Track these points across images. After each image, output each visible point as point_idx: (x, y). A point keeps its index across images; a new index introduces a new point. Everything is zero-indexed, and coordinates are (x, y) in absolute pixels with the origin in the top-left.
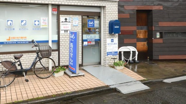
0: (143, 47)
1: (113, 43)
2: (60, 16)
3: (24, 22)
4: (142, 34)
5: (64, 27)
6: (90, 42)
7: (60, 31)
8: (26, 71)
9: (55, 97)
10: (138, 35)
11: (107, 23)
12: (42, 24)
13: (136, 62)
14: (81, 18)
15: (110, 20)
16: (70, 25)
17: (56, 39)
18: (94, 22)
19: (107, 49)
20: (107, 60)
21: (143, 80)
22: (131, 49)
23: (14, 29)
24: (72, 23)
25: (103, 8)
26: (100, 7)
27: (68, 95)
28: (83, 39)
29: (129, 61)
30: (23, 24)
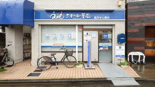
0: (151, 53)
1: (121, 49)
2: (84, 31)
3: (62, 35)
4: (150, 44)
5: (86, 38)
6: (105, 48)
7: (84, 40)
8: (58, 63)
9: (66, 80)
10: (147, 44)
11: (116, 36)
12: (72, 36)
13: (143, 63)
14: (98, 33)
15: (118, 34)
16: (90, 37)
17: (81, 45)
18: (107, 35)
19: (116, 53)
20: (116, 60)
21: (138, 78)
22: (140, 54)
23: (57, 39)
24: (91, 36)
25: (114, 26)
26: (112, 25)
27: (75, 80)
28: (99, 46)
29: (138, 62)
30: (61, 36)
